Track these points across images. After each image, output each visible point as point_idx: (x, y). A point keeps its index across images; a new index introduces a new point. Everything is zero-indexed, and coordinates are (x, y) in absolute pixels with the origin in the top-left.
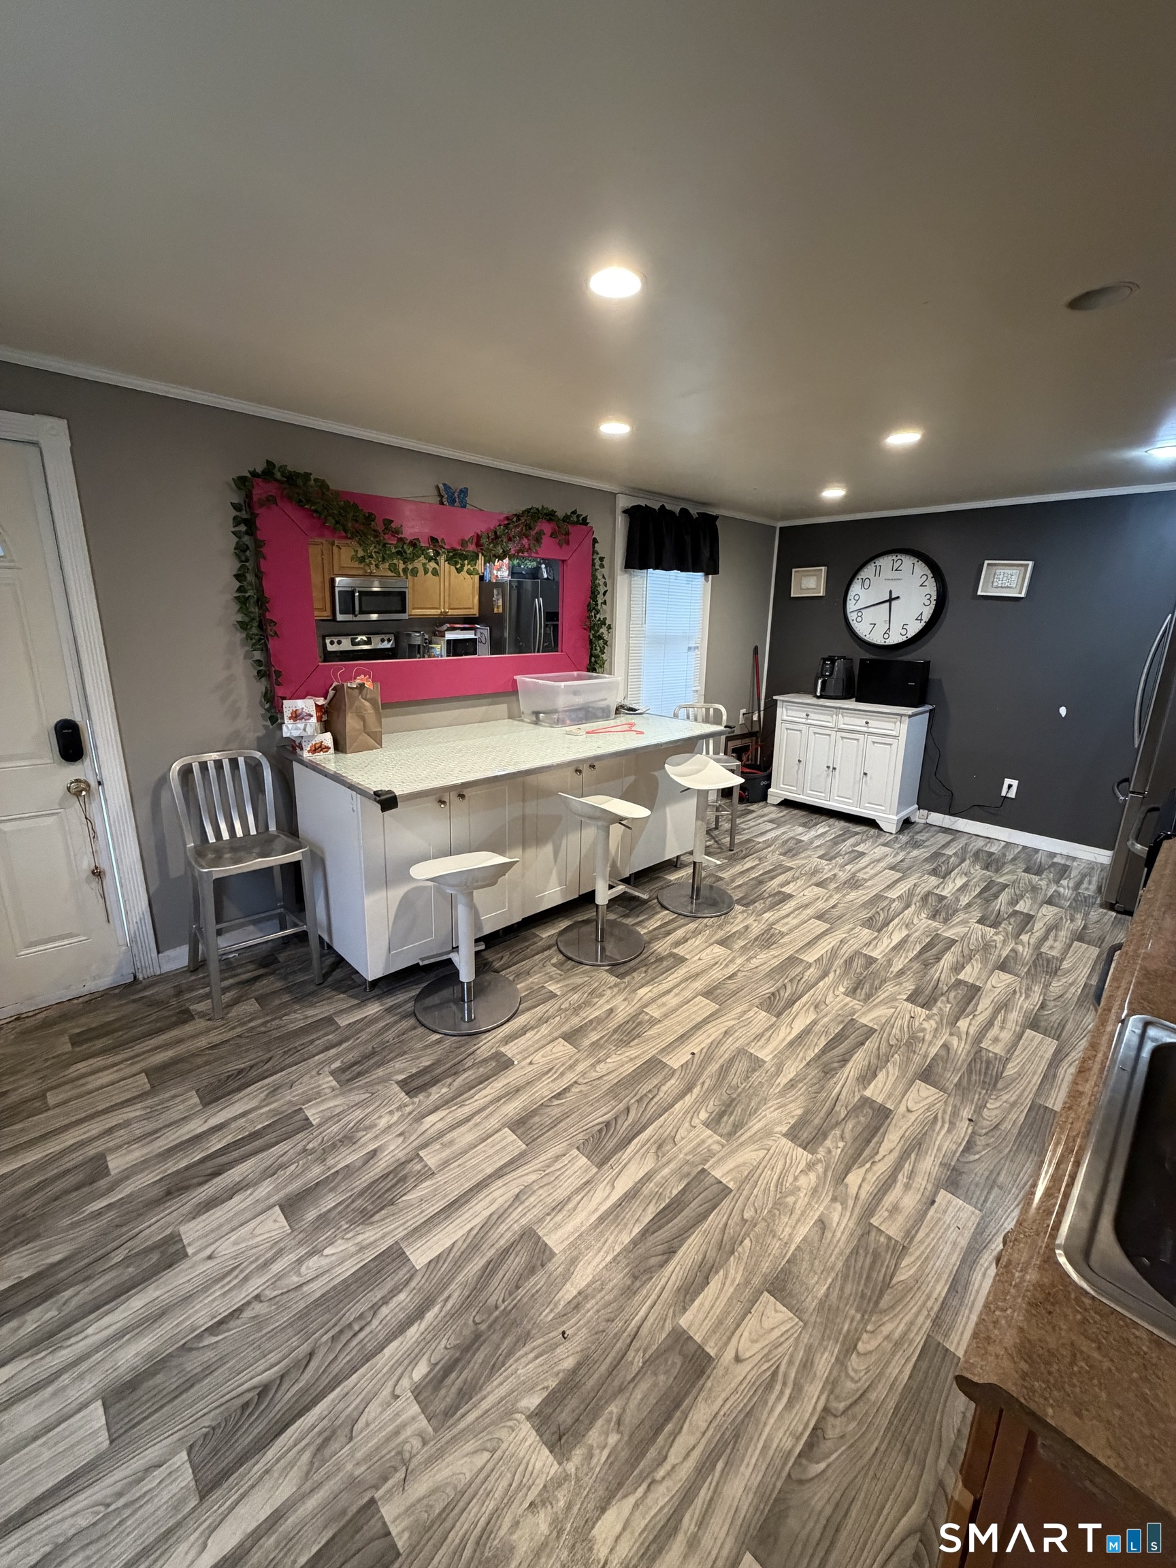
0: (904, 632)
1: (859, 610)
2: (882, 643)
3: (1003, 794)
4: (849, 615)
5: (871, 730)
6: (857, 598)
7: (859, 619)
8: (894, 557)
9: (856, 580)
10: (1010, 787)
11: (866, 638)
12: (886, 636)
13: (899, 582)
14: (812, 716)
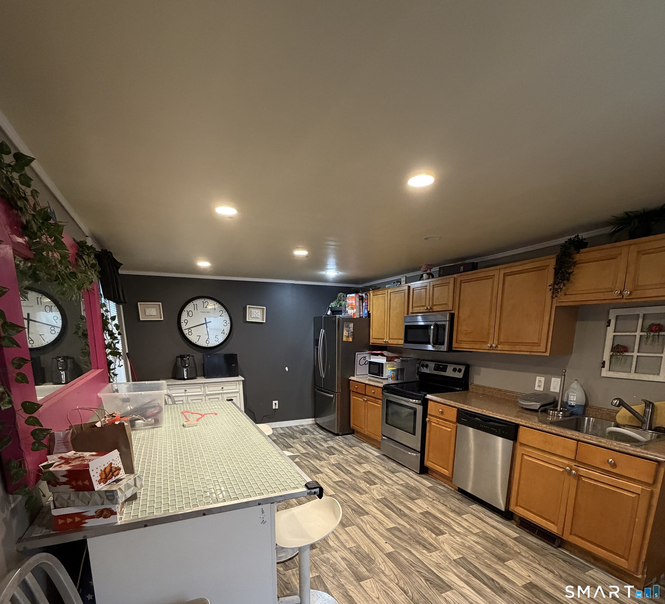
0: (217, 339)
1: (189, 329)
2: (206, 346)
3: (274, 408)
4: (184, 331)
5: (225, 391)
6: (186, 321)
7: (190, 333)
8: (203, 300)
9: (183, 312)
10: (275, 405)
11: (197, 343)
12: (208, 342)
13: (209, 313)
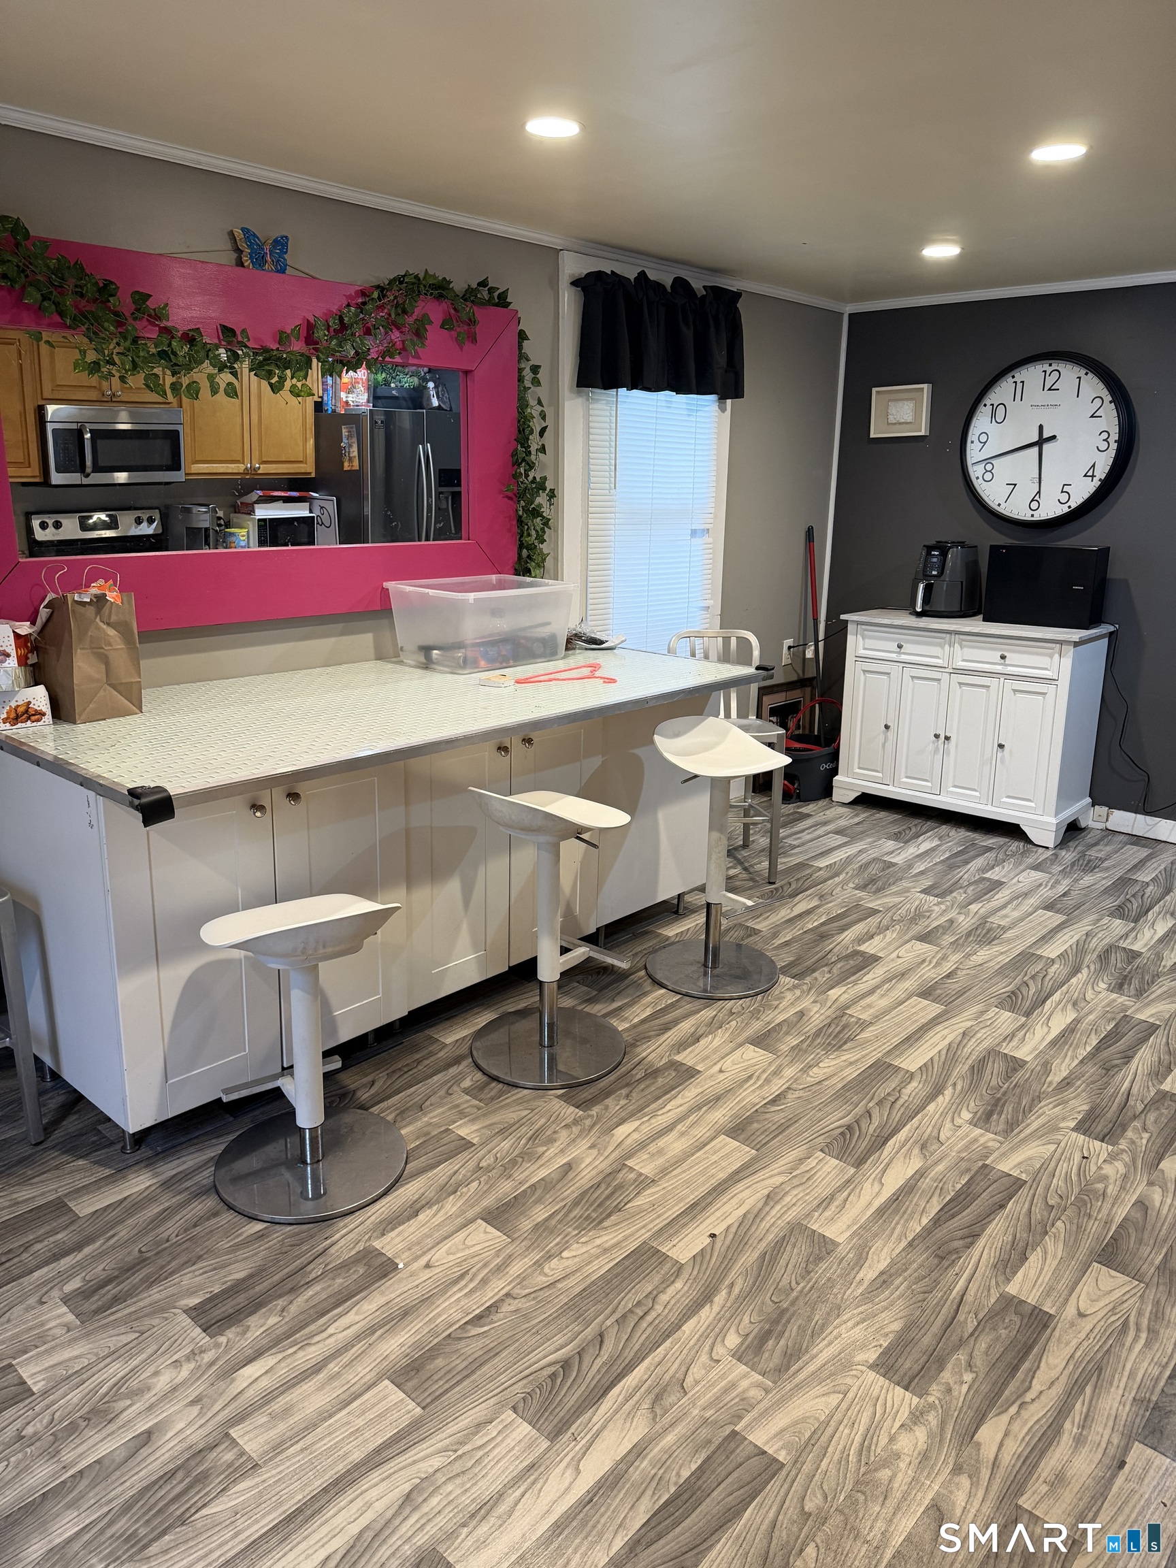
0: (1064, 498)
1: (988, 461)
2: (1029, 518)
4: (971, 469)
5: (1010, 670)
6: (984, 438)
7: (988, 476)
8: (1046, 367)
9: (981, 408)
11: (1000, 509)
12: (1034, 505)
13: (1055, 409)
14: (907, 647)
